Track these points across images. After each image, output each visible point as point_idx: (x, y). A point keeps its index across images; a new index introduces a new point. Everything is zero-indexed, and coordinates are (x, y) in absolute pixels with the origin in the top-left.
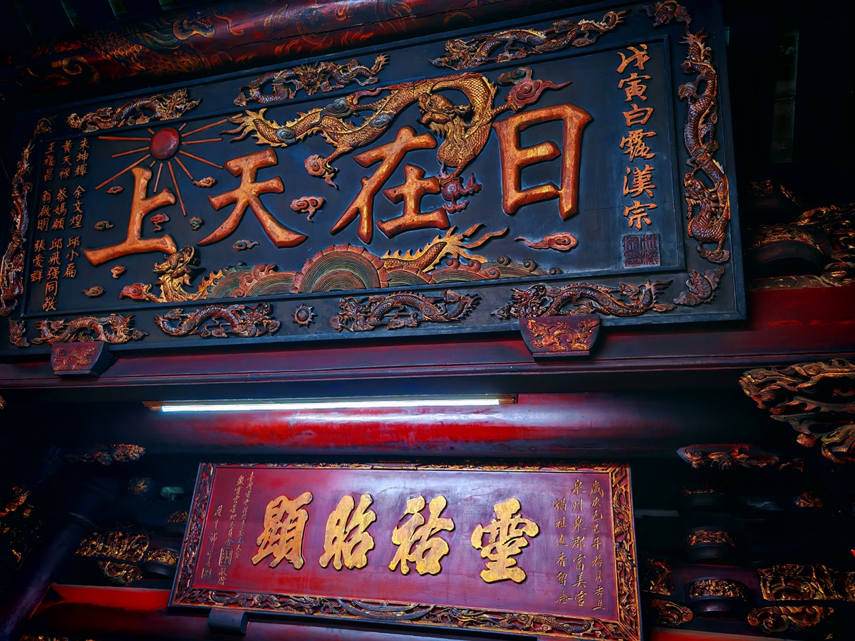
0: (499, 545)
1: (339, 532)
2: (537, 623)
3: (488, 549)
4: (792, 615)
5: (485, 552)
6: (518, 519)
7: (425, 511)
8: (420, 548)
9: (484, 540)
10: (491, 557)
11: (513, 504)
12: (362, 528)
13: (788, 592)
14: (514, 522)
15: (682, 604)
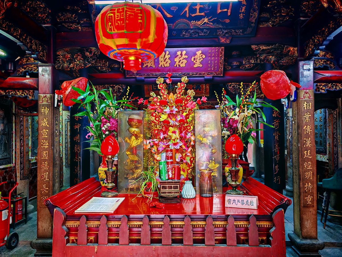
0: (197, 60)
1: (162, 59)
2: (204, 74)
3: (195, 61)
4: (248, 66)
5: (194, 62)
6: (201, 55)
7: (181, 54)
8: (181, 62)
9: (194, 59)
10: (196, 63)
11: (200, 52)
12: (167, 59)
13: (248, 62)
14: (200, 55)
15: (229, 66)
